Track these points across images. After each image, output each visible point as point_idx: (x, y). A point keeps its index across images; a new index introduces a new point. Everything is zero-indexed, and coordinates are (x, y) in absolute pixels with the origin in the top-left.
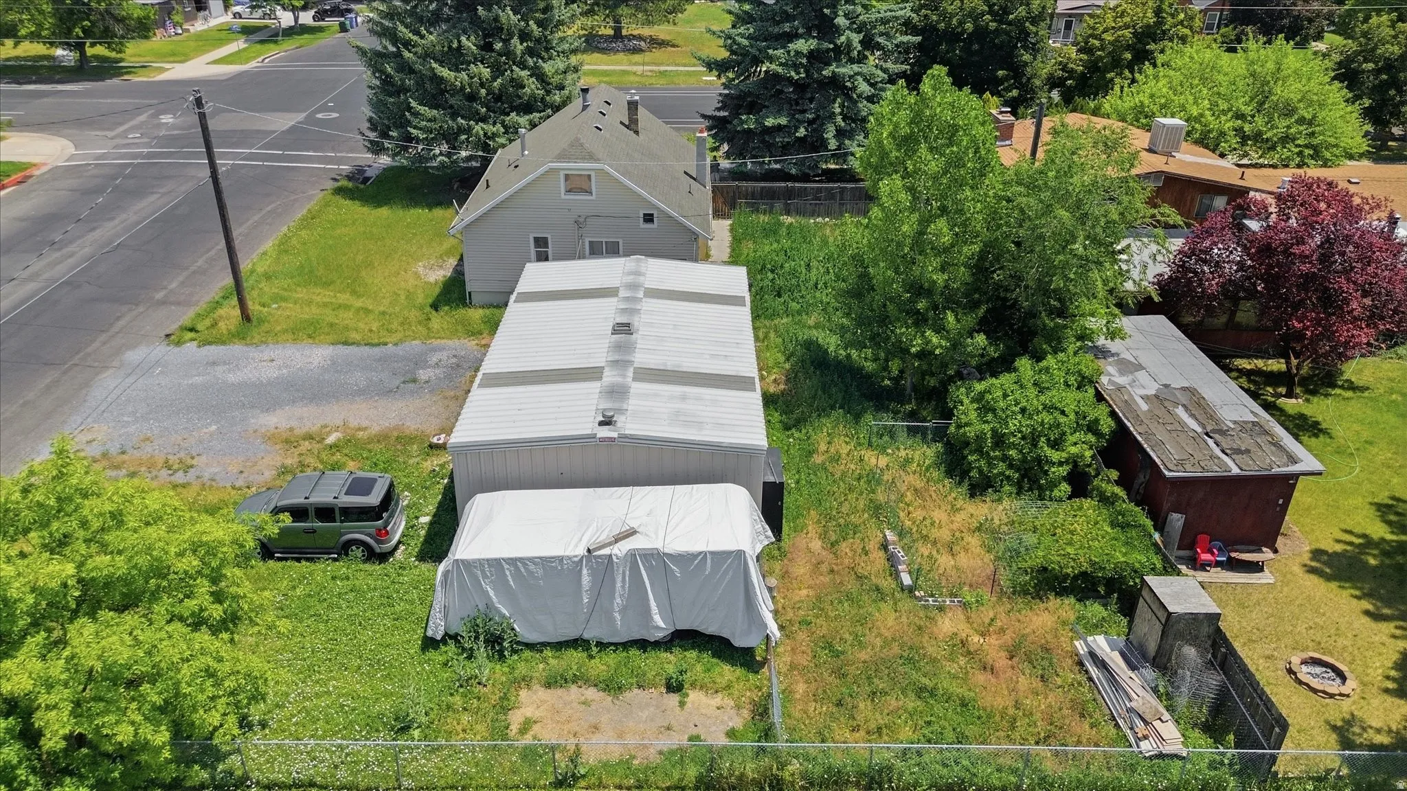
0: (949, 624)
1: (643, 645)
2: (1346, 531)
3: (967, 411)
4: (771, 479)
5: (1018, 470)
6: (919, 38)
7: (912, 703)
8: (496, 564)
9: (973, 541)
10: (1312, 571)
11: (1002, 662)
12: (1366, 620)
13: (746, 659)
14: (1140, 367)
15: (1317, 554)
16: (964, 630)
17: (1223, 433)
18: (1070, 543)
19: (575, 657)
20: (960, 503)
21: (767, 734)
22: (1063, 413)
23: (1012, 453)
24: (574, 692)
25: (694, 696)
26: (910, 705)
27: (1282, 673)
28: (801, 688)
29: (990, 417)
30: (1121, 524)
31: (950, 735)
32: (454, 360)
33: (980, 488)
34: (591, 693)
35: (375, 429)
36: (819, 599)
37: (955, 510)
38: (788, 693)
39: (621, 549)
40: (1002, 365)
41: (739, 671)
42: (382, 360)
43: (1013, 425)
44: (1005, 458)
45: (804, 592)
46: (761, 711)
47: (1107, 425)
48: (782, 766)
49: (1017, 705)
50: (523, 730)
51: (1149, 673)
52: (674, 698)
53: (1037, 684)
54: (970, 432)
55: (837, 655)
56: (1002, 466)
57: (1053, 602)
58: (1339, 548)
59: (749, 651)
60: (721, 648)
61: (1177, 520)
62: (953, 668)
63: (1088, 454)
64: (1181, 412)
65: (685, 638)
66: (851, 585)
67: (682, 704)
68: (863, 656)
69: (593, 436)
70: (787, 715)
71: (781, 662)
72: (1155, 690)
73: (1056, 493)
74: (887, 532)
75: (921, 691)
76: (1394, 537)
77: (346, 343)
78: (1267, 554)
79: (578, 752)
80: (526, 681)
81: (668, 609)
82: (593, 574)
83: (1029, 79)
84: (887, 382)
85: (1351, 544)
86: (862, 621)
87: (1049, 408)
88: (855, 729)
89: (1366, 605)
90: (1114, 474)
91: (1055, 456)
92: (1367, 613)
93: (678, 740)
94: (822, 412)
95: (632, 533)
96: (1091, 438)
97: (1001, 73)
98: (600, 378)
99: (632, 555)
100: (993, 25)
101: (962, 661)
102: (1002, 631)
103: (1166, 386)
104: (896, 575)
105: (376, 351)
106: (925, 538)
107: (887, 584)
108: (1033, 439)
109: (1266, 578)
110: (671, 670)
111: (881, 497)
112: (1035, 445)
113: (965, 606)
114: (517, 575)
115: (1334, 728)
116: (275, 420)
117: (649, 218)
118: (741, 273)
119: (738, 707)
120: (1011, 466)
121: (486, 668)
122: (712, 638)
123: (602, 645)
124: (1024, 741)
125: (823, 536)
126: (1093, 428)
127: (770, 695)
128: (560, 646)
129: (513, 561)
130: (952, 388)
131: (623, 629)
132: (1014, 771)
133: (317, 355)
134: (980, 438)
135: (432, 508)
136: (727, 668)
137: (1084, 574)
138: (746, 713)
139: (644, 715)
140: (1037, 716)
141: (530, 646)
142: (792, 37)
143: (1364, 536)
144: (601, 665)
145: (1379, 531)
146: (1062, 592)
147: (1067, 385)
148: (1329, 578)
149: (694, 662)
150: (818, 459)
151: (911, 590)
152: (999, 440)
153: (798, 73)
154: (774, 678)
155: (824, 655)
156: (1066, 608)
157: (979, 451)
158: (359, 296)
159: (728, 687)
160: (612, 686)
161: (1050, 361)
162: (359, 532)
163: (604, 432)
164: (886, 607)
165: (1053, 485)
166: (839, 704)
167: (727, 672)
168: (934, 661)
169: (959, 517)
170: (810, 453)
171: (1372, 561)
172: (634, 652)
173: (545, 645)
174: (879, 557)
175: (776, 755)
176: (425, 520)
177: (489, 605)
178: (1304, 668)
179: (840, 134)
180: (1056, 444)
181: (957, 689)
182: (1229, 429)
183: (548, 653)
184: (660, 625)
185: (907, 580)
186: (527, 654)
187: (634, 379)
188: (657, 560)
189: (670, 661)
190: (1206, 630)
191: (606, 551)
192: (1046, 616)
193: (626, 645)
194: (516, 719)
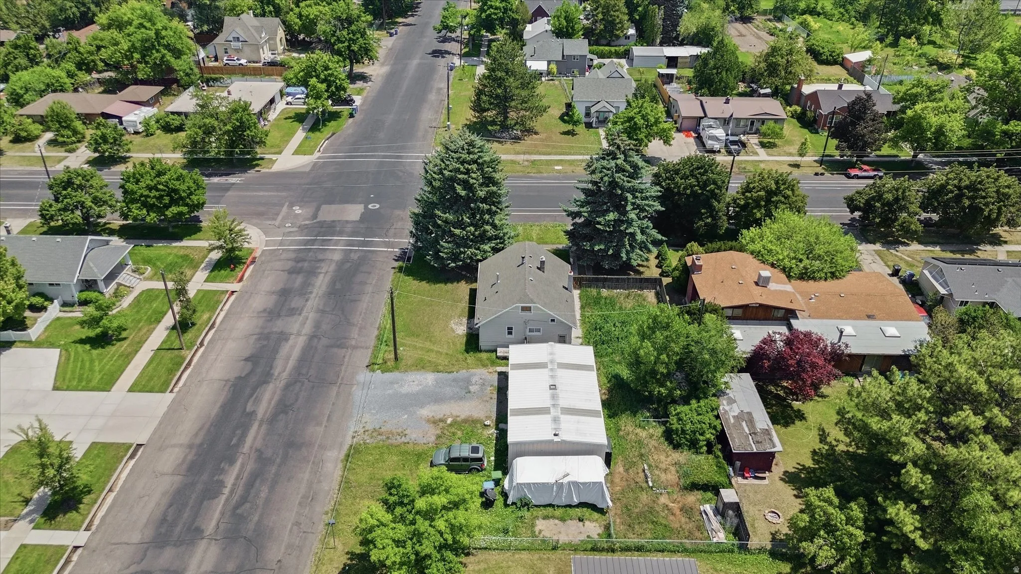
0: (663, 500)
1: (570, 506)
2: (798, 464)
3: (673, 420)
4: (608, 451)
5: (689, 442)
6: (664, 209)
7: (651, 526)
8: (529, 484)
9: (673, 469)
10: (782, 479)
11: (678, 512)
12: (793, 498)
13: (602, 511)
14: (735, 401)
15: (786, 472)
16: (668, 502)
17: (755, 433)
18: (702, 473)
19: (550, 509)
20: (670, 453)
21: (609, 536)
22: (704, 423)
23: (688, 436)
24: (552, 521)
25: (587, 523)
26: (650, 527)
27: (762, 516)
28: (618, 520)
29: (680, 422)
30: (719, 467)
31: (661, 536)
32: (481, 381)
33: (676, 446)
34: (557, 521)
35: (463, 417)
36: (623, 490)
37: (667, 456)
38: (614, 522)
39: (565, 480)
40: (686, 401)
41: (599, 515)
42: (454, 380)
43: (688, 427)
44: (685, 438)
45: (618, 488)
46: (607, 527)
47: (719, 428)
48: (614, 545)
49: (681, 527)
50: (540, 533)
51: (719, 517)
52: (581, 524)
53: (687, 520)
54: (674, 427)
55: (629, 510)
56: (684, 440)
57: (696, 492)
58: (793, 470)
59: (603, 509)
60: (593, 507)
61: (738, 464)
62: (663, 514)
63: (713, 437)
64: (744, 424)
65: (582, 505)
66: (633, 486)
67: (584, 525)
68: (637, 510)
69: (553, 440)
70: (614, 529)
71: (611, 513)
72: (720, 523)
73: (702, 451)
74: (645, 465)
75: (653, 522)
76: (813, 466)
77: (438, 372)
78: (767, 474)
79: (558, 540)
80: (537, 517)
81: (579, 496)
82: (557, 487)
83: (717, 212)
84: (647, 393)
85: (797, 469)
86: (636, 499)
87: (700, 422)
88: (634, 534)
89: (795, 492)
90: (720, 446)
91: (701, 438)
92: (795, 495)
93: (583, 537)
94: (623, 412)
95: (568, 475)
96: (714, 432)
97: (703, 211)
98: (549, 413)
99: (569, 483)
100: (700, 192)
101: (666, 512)
102: (679, 502)
103: (742, 411)
104: (647, 482)
105: (450, 376)
106: (657, 467)
107: (644, 485)
108: (694, 432)
109: (766, 482)
110: (579, 514)
111: (643, 451)
112: (695, 434)
113: (668, 493)
114: (535, 487)
115: (772, 534)
116: (426, 412)
117: (553, 320)
118: (590, 349)
119: (600, 526)
120: (687, 441)
121: (525, 513)
122: (591, 504)
123: (558, 506)
124: (682, 538)
125: (624, 466)
126: (715, 428)
127: (609, 524)
128: (545, 506)
129: (534, 484)
130: (669, 407)
131: (564, 501)
132: (677, 546)
133: (429, 379)
134: (677, 429)
135: (493, 453)
136: (596, 514)
137: (705, 484)
138: (603, 528)
139: (573, 529)
140: (686, 531)
141: (536, 506)
142: (607, 211)
143: (803, 466)
144: (559, 512)
145: (809, 463)
146: (698, 490)
147: (707, 412)
148: (786, 482)
149: (586, 512)
150: (621, 433)
151: (652, 488)
152: (683, 431)
153: (609, 228)
154: (611, 516)
155: (625, 510)
156: (699, 494)
157: (677, 434)
158: (434, 344)
159: (597, 520)
160: (563, 520)
161: (702, 403)
162: (475, 465)
163: (556, 439)
164: (644, 493)
165: (701, 447)
166: (629, 526)
167: (596, 515)
168: (658, 512)
169: (669, 459)
170: (619, 430)
171: (803, 476)
172: (568, 509)
173: (540, 506)
174: (642, 475)
175: (612, 542)
176: (493, 458)
177: (525, 495)
178: (769, 514)
179: (628, 253)
180: (702, 434)
181: (664, 522)
182: (758, 432)
183: (542, 508)
184: (576, 501)
185: (651, 484)
186: (535, 508)
187: (561, 414)
188: (576, 484)
189: (578, 512)
190: (735, 506)
191: (561, 481)
192: (693, 497)
193: (566, 506)
194: (537, 529)
